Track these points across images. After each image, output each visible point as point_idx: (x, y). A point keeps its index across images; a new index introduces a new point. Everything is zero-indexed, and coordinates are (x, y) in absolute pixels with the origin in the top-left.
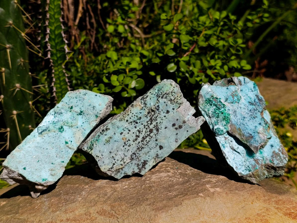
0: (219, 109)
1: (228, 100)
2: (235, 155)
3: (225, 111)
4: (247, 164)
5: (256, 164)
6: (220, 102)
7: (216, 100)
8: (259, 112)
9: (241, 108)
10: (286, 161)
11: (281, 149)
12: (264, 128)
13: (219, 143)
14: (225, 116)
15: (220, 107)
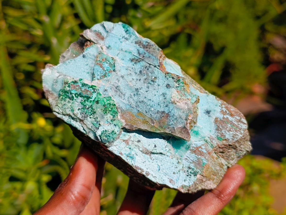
0: (90, 98)
1: (96, 75)
2: (158, 161)
3: (99, 96)
4: (185, 166)
5: (199, 157)
6: (84, 85)
7: (76, 84)
8: (155, 66)
9: (122, 77)
10: (245, 124)
11: (224, 109)
12: (179, 89)
13: (120, 155)
14: (104, 106)
15: (88, 94)
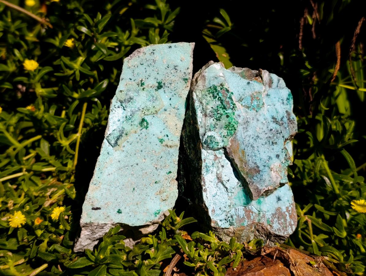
0: (226, 109)
1: (243, 101)
2: (219, 191)
3: (232, 114)
4: (230, 212)
5: (245, 217)
6: (230, 98)
7: (226, 93)
8: (283, 137)
9: (258, 120)
10: (292, 230)
11: (290, 209)
12: (283, 165)
13: (203, 161)
14: (229, 123)
15: (227, 106)
